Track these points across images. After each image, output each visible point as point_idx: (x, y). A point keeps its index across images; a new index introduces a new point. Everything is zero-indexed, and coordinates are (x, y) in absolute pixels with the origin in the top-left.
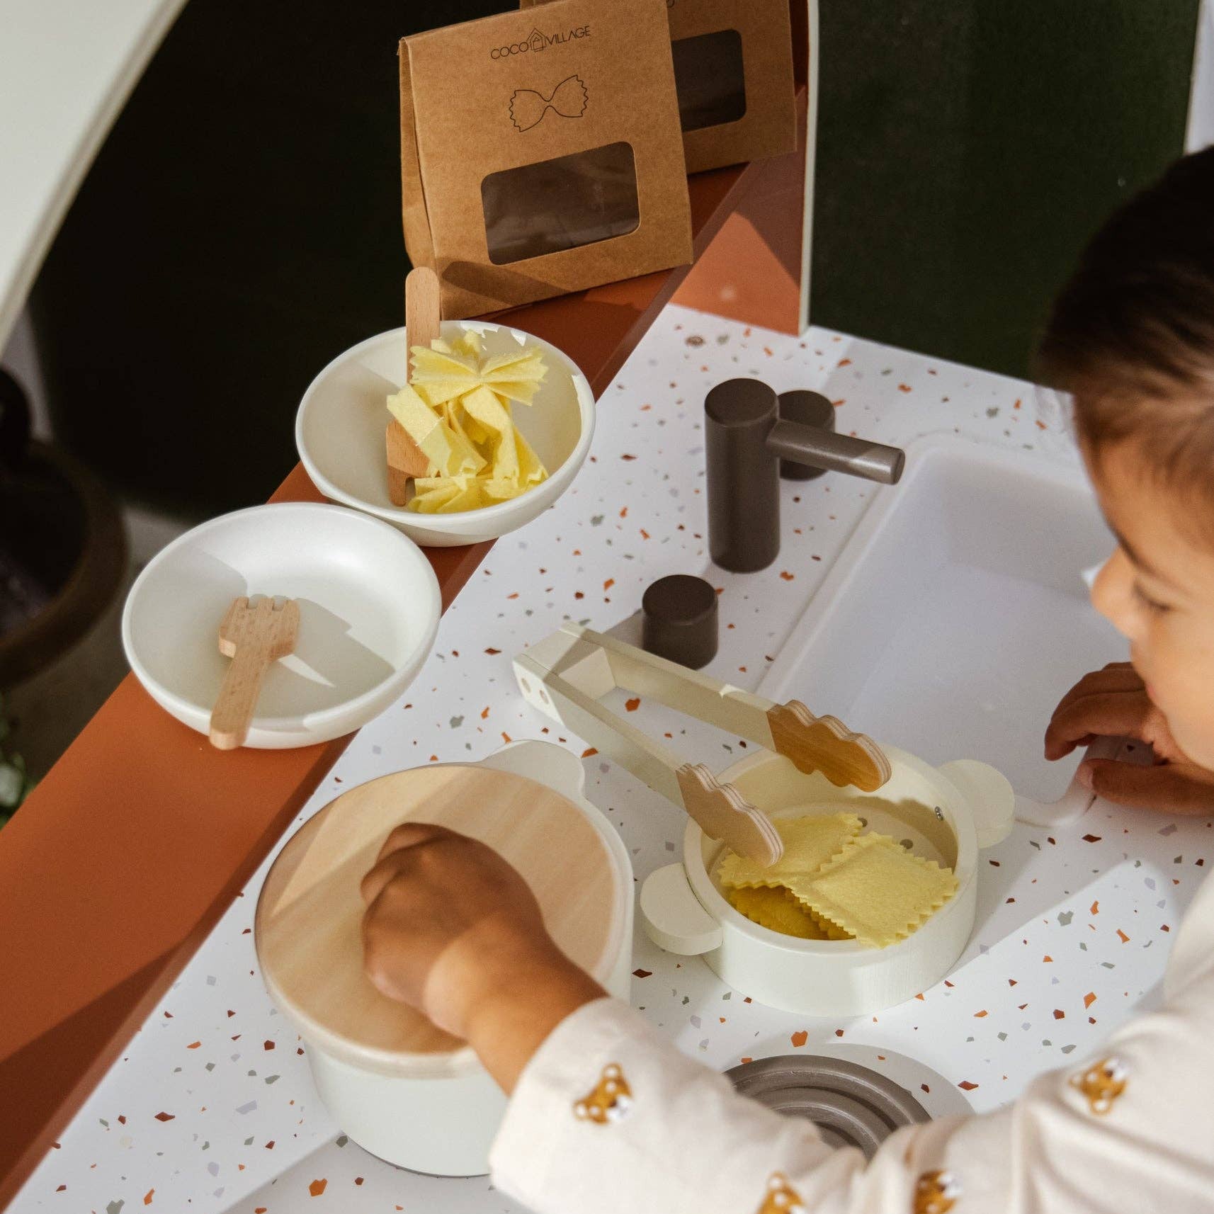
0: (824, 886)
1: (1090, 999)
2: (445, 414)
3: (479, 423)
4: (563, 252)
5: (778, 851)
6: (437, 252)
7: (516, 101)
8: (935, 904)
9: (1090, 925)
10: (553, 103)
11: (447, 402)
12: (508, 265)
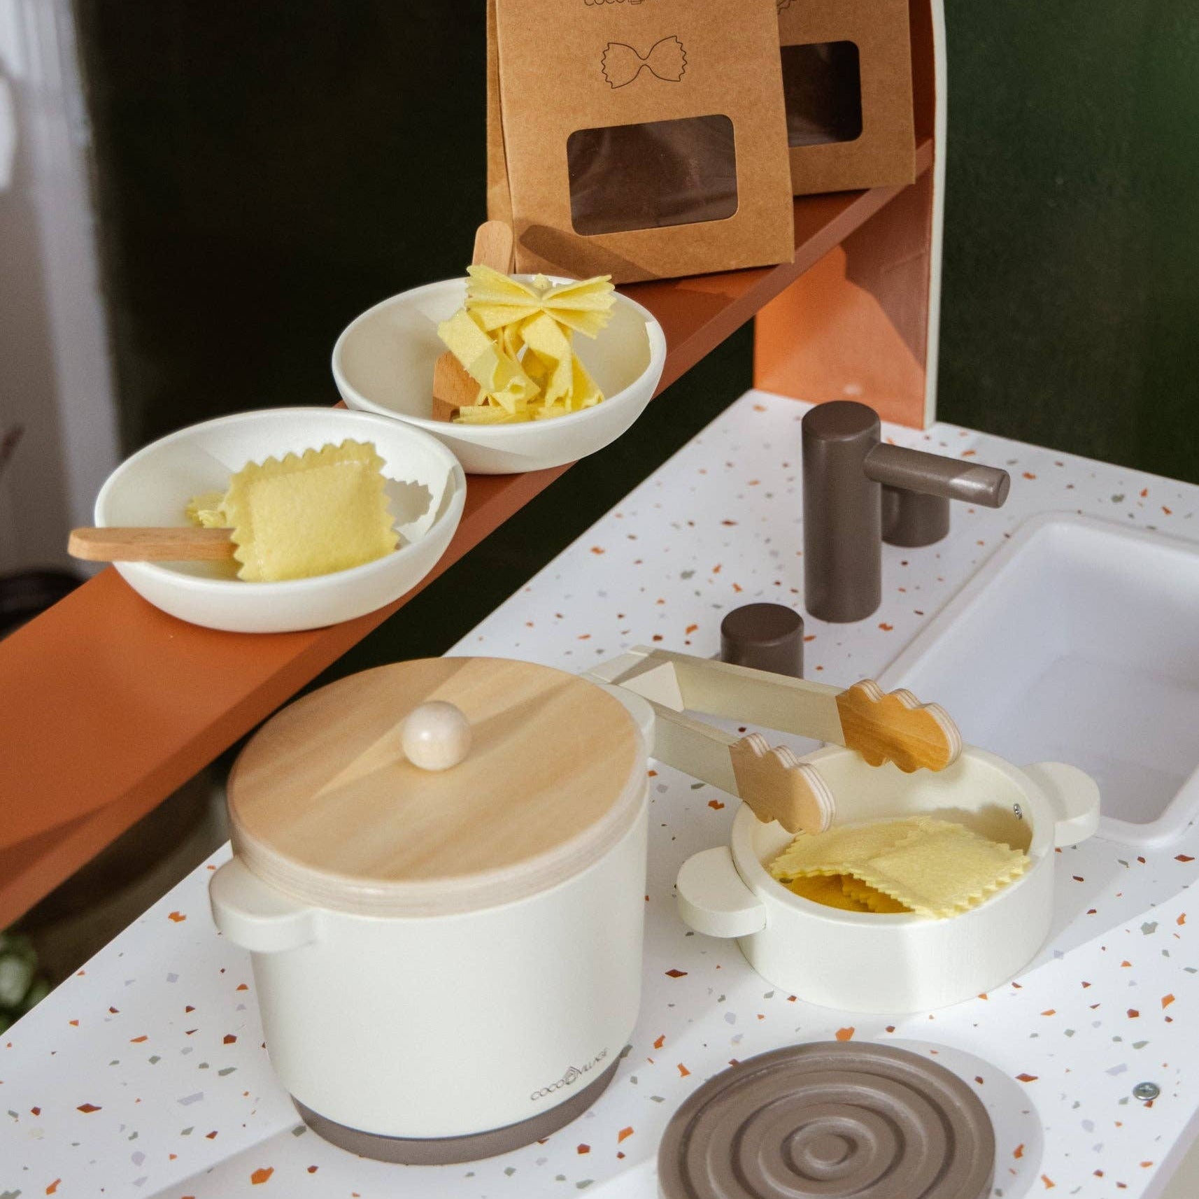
0: (882, 864)
1: (1168, 1000)
2: (501, 340)
3: (536, 354)
4: (654, 229)
5: (829, 810)
6: (516, 211)
7: (610, 55)
8: (1001, 879)
9: (1175, 935)
10: (648, 62)
11: (504, 328)
12: (592, 237)
